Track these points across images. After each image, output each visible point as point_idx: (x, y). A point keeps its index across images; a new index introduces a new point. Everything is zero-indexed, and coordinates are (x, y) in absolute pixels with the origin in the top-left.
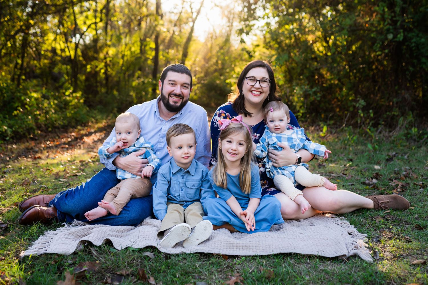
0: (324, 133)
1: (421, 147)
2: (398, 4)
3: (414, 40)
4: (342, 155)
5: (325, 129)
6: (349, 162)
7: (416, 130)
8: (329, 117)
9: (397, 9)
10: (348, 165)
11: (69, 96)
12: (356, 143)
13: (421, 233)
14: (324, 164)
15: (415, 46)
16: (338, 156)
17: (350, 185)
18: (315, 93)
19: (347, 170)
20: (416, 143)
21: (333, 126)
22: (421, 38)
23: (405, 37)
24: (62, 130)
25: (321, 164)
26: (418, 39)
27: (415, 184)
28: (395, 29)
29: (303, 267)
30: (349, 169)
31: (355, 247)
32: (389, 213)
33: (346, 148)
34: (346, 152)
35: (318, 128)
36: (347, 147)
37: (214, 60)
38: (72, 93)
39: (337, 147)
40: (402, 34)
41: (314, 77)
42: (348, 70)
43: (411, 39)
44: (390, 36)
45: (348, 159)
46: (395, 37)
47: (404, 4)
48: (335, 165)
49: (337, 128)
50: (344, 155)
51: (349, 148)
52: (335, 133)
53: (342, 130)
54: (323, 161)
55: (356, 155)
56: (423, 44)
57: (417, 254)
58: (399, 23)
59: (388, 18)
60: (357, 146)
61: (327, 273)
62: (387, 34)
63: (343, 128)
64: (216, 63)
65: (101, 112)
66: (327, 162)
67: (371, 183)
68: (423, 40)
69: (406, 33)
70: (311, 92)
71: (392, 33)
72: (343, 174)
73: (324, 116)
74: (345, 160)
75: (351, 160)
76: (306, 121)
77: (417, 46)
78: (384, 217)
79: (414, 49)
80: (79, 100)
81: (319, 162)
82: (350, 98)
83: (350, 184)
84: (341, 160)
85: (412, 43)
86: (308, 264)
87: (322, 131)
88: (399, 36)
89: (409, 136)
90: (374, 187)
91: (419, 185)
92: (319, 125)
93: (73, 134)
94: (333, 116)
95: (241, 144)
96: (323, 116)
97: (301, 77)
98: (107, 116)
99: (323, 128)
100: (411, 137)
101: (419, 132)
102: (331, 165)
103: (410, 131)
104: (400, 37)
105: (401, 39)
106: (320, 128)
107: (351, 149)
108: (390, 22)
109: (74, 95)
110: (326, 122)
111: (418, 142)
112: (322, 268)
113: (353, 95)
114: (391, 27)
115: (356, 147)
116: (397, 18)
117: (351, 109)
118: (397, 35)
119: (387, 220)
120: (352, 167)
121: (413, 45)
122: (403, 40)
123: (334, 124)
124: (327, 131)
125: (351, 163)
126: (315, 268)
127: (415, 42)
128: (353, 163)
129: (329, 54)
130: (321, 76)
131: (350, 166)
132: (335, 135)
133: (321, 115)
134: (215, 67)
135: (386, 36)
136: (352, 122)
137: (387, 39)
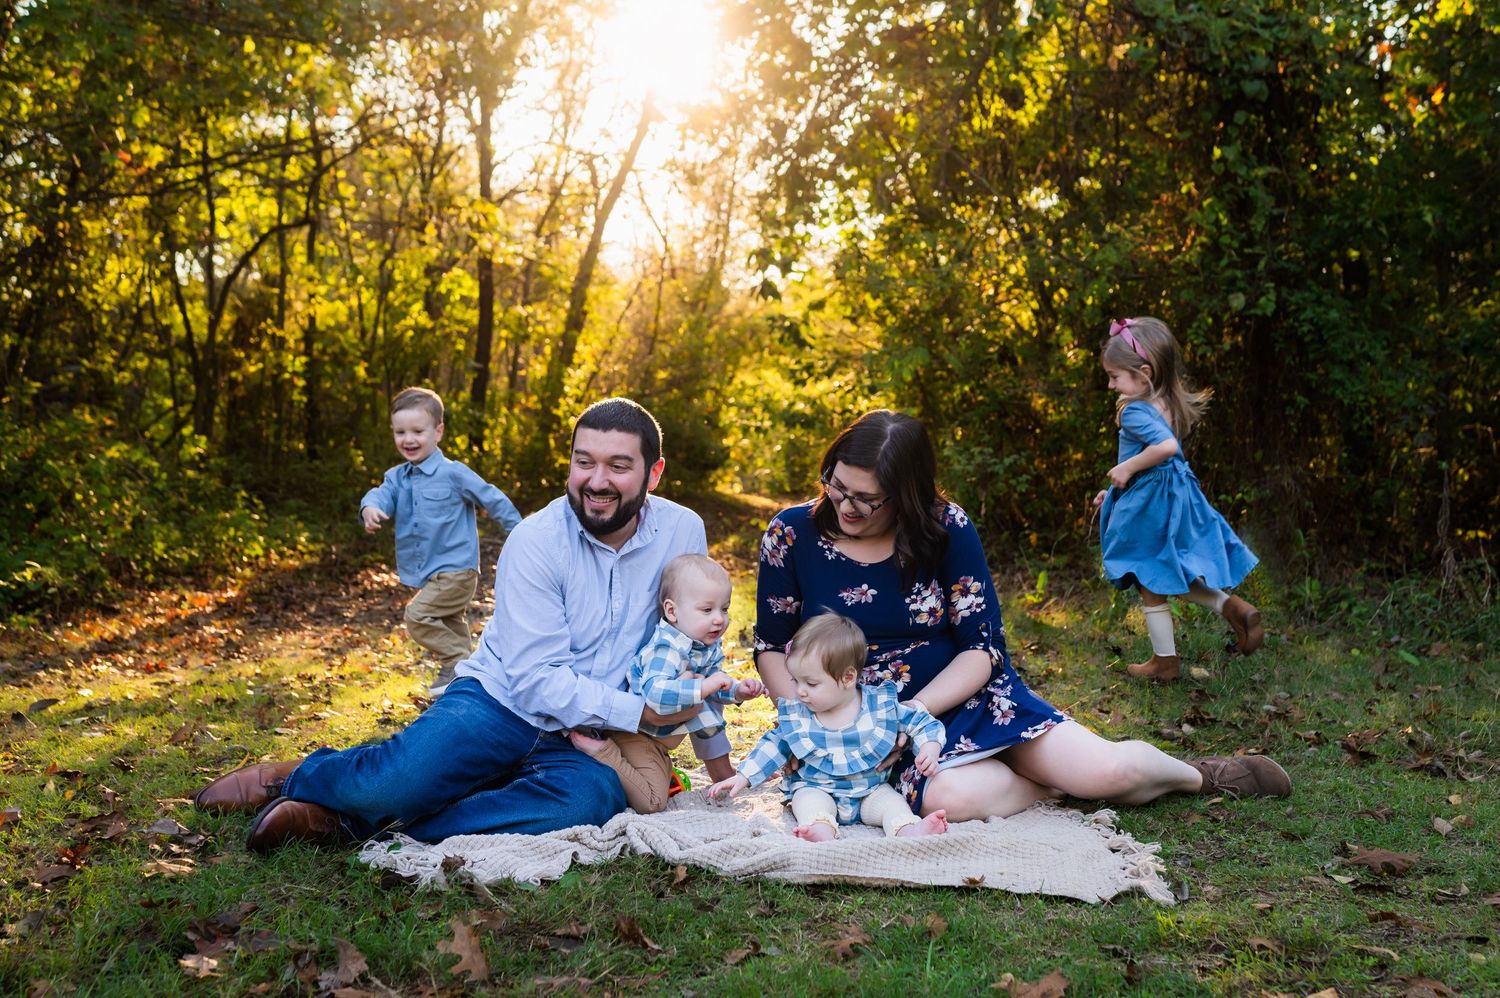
0: (1040, 594)
1: (1327, 635)
2: (1260, 204)
3: (1308, 314)
5: (1042, 581)
7: (1316, 584)
8: (1054, 545)
9: (1258, 224)
10: (1113, 687)
11: (195, 467)
13: (1295, 848)
15: (1309, 331)
16: (1085, 662)
18: (1014, 471)
19: (1110, 699)
20: (1316, 625)
21: (1067, 573)
22: (1330, 307)
23: (1281, 304)
26: (1321, 310)
27: (1296, 736)
28: (1252, 279)
29: (1007, 917)
30: (1116, 697)
31: (1132, 873)
32: (1221, 804)
35: (1019, 577)
38: (204, 459)
40: (1272, 296)
43: (1300, 309)
44: (1238, 301)
46: (1251, 304)
47: (1278, 204)
48: (1075, 687)
49: (1078, 579)
52: (1072, 595)
53: (1094, 587)
56: (1335, 326)
57: (1281, 889)
58: (1262, 265)
59: (1229, 246)
61: (1065, 926)
62: (1228, 292)
67: (1177, 733)
68: (1334, 314)
69: (1284, 291)
70: (999, 469)
71: (1243, 291)
72: (1101, 711)
73: (1038, 539)
74: (1104, 674)
77: (1318, 329)
78: (1206, 815)
79: (1307, 339)
84: (1092, 673)
85: (1301, 323)
86: (1019, 910)
87: (1033, 587)
88: (1262, 300)
89: (1294, 604)
90: (1184, 743)
91: (1307, 740)
92: (1024, 570)
93: (230, 593)
94: (1065, 542)
96: (1033, 539)
99: (1035, 577)
100: (1301, 607)
101: (1323, 594)
103: (1297, 590)
104: (1267, 304)
105: (1270, 309)
106: (1025, 579)
108: (1236, 258)
109: (212, 463)
110: (1045, 560)
111: (1320, 621)
112: (1051, 916)
114: (1239, 274)
116: (1258, 250)
118: (1257, 299)
119: (1215, 820)
121: (1305, 329)
122: (1276, 313)
123: (1069, 566)
124: (1050, 587)
125: (1121, 682)
126: (1036, 918)
127: (1311, 321)
132: (1074, 599)
133: (1027, 536)
135: (1225, 299)
137: (1228, 308)
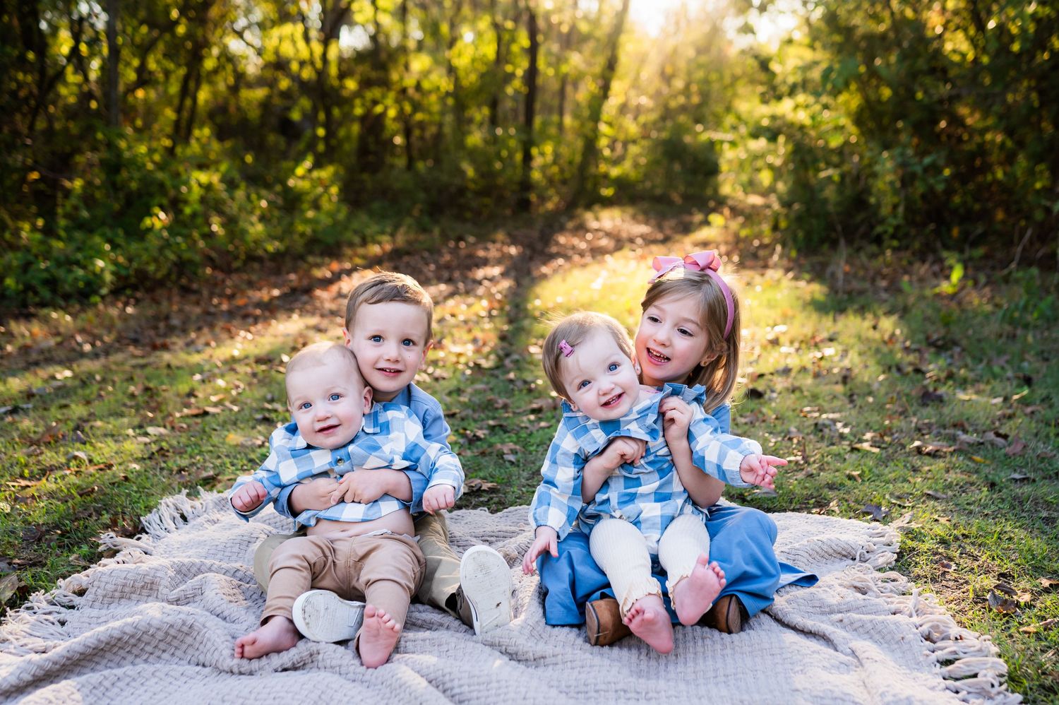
0: (954, 286)
4: (1002, 360)
5: (957, 274)
6: (1020, 386)
8: (972, 237)
10: (1016, 397)
11: (303, 178)
12: (1048, 320)
14: (942, 390)
16: (989, 364)
17: (1016, 480)
18: (935, 169)
19: (1010, 417)
21: (982, 264)
24: (268, 264)
25: (931, 389)
30: (1019, 413)
33: (1014, 336)
34: (1015, 348)
35: (936, 268)
36: (1019, 332)
37: (679, 84)
38: (310, 171)
39: (986, 331)
41: (937, 122)
42: (1036, 104)
45: (1018, 378)
48: (974, 397)
49: (993, 268)
50: (1007, 362)
51: (1025, 337)
52: (985, 285)
53: (1006, 280)
54: (938, 380)
55: (1046, 360)
60: (1048, 329)
63: (1010, 273)
64: (686, 91)
65: (380, 217)
66: (950, 383)
70: (918, 169)
72: (998, 435)
73: (960, 232)
74: (1008, 379)
75: (1028, 381)
76: (907, 248)
80: (326, 188)
81: (926, 382)
82: (1038, 185)
83: (1017, 476)
84: (995, 376)
87: (948, 277)
92: (940, 261)
93: (293, 277)
94: (983, 234)
95: (684, 332)
96: (955, 232)
97: (900, 124)
98: (397, 227)
99: (951, 268)
102: (962, 396)
106: (942, 270)
107: (1030, 339)
109: (315, 174)
110: (961, 251)
113: (1047, 174)
115: (1046, 334)
117: (1039, 215)
120: (1027, 405)
123: (986, 257)
124: (965, 277)
125: (1026, 392)
128: (1032, 392)
129: (985, 60)
130: (956, 121)
131: (1024, 402)
132: (987, 290)
133: (949, 230)
134: (682, 100)
136: (1040, 254)
